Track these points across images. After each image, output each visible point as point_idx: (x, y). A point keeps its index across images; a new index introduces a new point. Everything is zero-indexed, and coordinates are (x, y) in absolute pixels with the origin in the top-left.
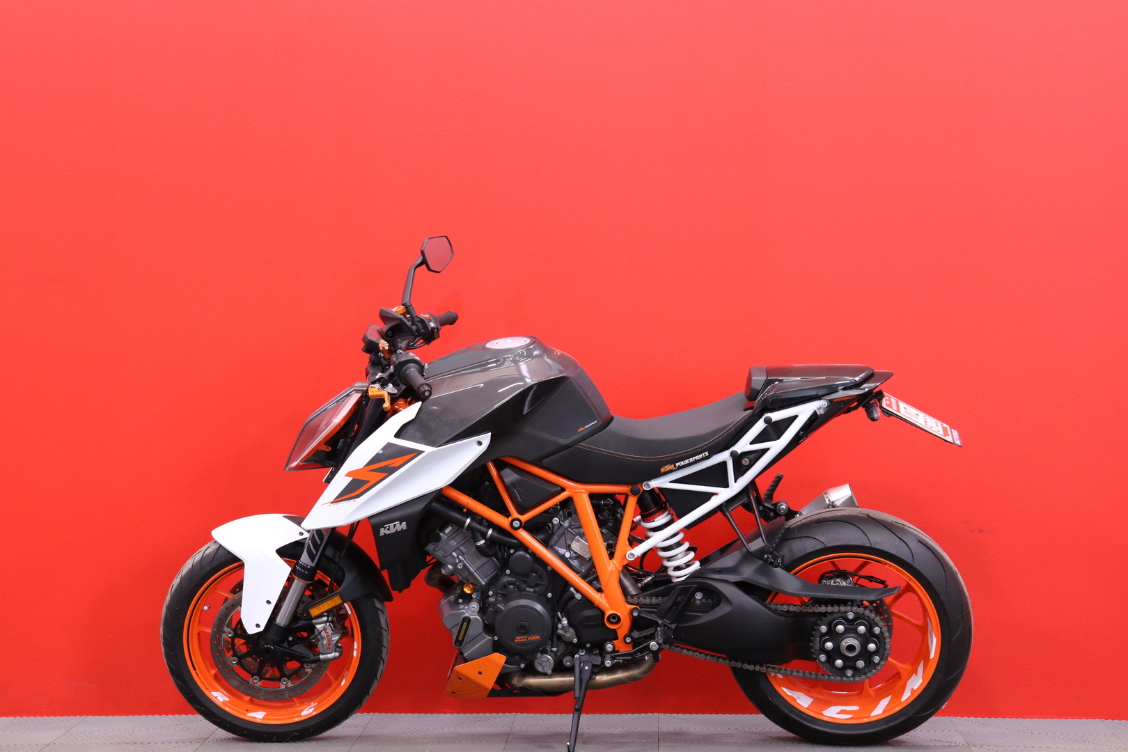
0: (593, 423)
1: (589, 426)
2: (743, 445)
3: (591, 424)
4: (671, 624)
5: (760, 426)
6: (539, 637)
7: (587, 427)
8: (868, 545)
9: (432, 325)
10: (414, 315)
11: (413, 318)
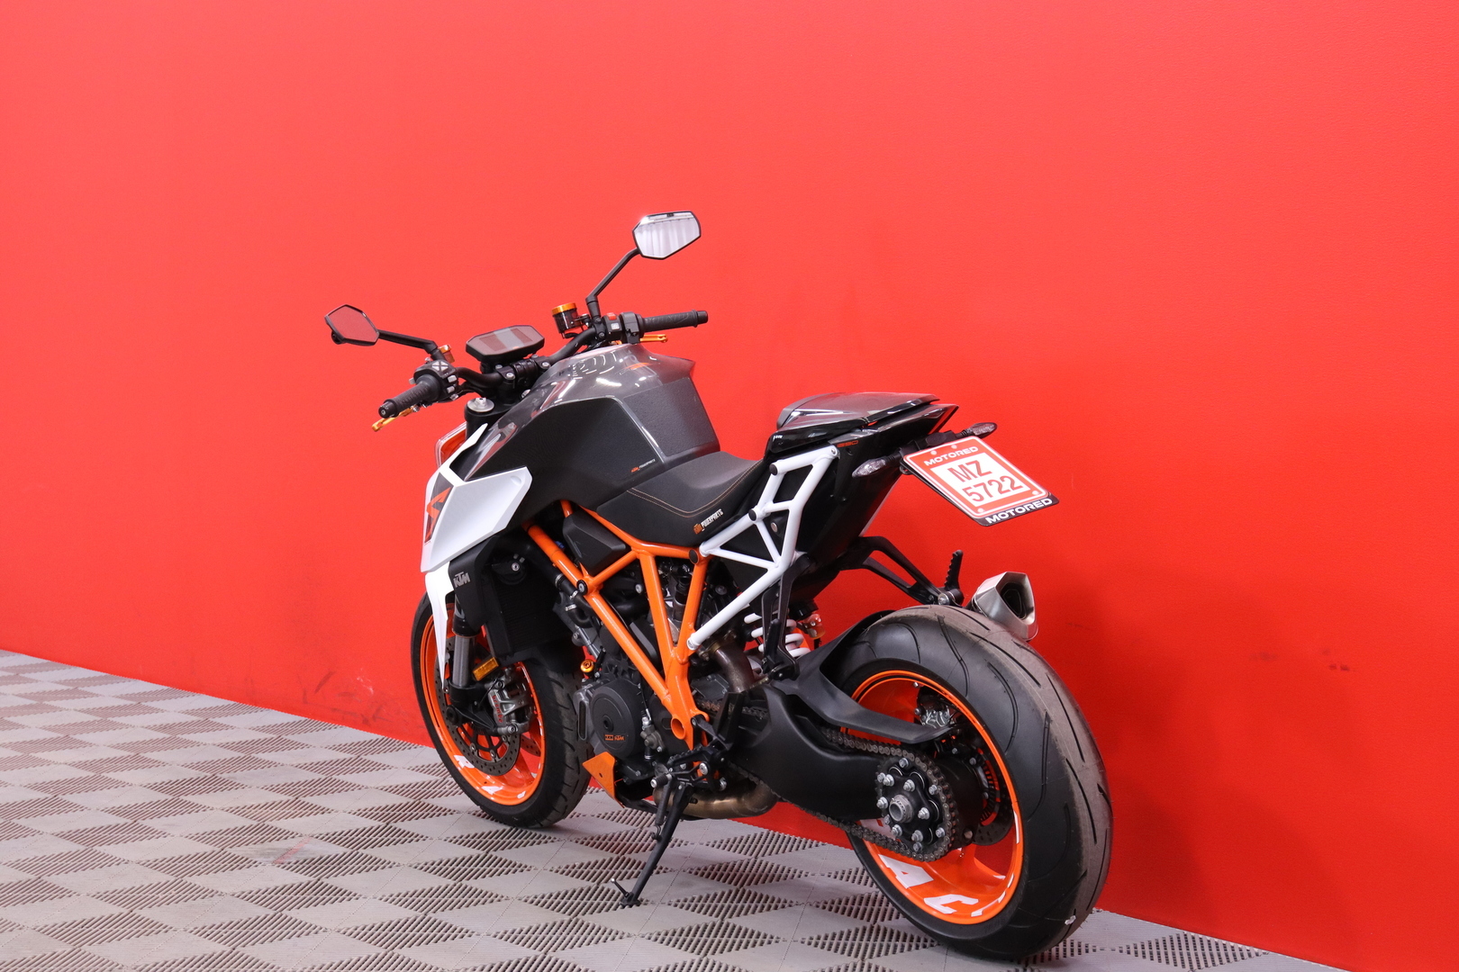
0: (651, 462)
1: (645, 465)
2: (765, 505)
3: (647, 463)
4: (726, 742)
5: (773, 484)
6: (622, 738)
7: (642, 466)
8: (917, 662)
9: (615, 326)
10: (596, 313)
11: (592, 318)
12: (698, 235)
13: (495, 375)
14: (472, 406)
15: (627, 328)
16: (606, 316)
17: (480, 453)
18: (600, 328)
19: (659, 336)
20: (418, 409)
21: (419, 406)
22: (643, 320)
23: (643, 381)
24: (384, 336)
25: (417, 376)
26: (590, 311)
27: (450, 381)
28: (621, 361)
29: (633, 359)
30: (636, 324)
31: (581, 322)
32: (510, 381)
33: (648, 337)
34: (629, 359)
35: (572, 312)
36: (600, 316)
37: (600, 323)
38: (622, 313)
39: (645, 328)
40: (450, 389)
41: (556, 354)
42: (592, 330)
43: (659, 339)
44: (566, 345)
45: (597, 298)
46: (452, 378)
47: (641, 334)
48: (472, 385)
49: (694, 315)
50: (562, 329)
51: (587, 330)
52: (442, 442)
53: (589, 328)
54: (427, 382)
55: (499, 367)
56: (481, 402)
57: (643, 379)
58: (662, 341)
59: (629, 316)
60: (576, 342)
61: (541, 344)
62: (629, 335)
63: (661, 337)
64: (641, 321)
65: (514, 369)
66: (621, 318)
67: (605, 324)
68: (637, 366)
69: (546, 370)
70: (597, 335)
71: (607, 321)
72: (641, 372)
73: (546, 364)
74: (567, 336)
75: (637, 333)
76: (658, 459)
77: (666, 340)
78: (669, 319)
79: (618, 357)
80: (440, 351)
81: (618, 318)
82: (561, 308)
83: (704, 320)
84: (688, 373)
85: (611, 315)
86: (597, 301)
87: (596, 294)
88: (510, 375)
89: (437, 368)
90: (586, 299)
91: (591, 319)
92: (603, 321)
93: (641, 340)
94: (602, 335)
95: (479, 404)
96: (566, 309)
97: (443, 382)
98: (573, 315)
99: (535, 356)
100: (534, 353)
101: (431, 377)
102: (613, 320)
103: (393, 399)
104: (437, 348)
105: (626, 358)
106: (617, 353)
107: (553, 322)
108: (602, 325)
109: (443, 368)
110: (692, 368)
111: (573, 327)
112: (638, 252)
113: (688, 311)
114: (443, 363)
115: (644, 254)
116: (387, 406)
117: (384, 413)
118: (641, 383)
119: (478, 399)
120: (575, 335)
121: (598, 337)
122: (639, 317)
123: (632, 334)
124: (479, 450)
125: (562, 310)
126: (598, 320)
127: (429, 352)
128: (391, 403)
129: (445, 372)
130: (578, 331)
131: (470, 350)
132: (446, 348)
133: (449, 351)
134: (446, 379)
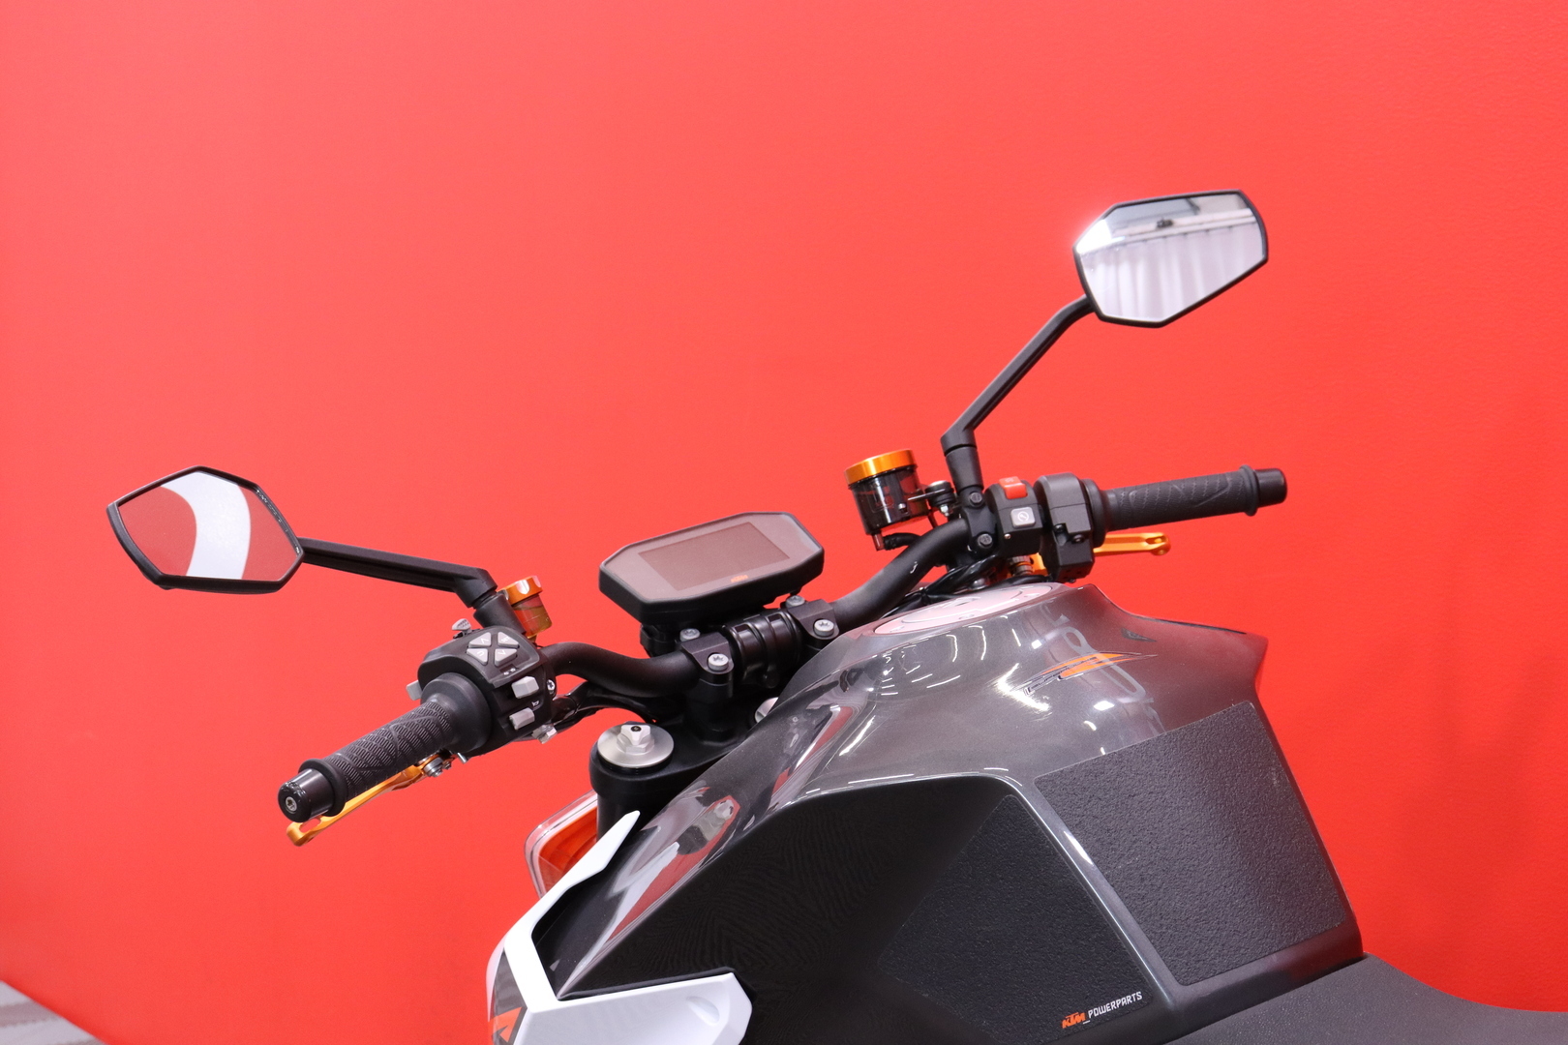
0: (1127, 1000)
1: (1106, 1009)
3: (1115, 1004)
9: (1024, 517)
10: (968, 478)
11: (960, 491)
12: (1259, 257)
13: (675, 661)
14: (609, 748)
15: (1058, 518)
16: (998, 486)
17: (619, 897)
18: (981, 522)
19: (1148, 538)
20: (440, 767)
21: (445, 755)
22: (1103, 496)
23: (1106, 714)
24: (315, 555)
25: (427, 674)
26: (954, 473)
27: (519, 694)
28: (1036, 644)
29: (1077, 642)
30: (1083, 510)
31: (927, 506)
32: (720, 677)
33: (1116, 542)
34: (1059, 639)
35: (906, 472)
36: (979, 486)
37: (979, 507)
38: (1043, 479)
39: (1106, 519)
40: (520, 718)
41: (854, 597)
42: (959, 525)
43: (1145, 546)
44: (883, 568)
45: (971, 437)
46: (526, 686)
47: (1095, 537)
48: (606, 691)
49: (1247, 483)
50: (873, 523)
51: (945, 526)
52: (546, 833)
53: (952, 518)
54: (450, 698)
55: (690, 635)
56: (636, 736)
57: (1103, 706)
58: (1155, 552)
59: (1062, 487)
60: (912, 559)
61: (813, 567)
62: (1062, 541)
63: (1151, 541)
64: (1096, 501)
65: (732, 641)
66: (1041, 493)
67: (993, 509)
68: (1087, 663)
69: (825, 641)
70: (973, 541)
71: (1000, 500)
72: (1096, 682)
73: (824, 626)
74: (890, 543)
75: (1085, 535)
76: (1151, 994)
77: (1166, 549)
78: (1176, 493)
79: (1027, 636)
80: (502, 599)
81: (1031, 493)
82: (872, 466)
83: (1274, 494)
84: (1242, 685)
85: (1011, 483)
86: (972, 445)
87: (972, 425)
88: (720, 661)
89: (482, 655)
90: (944, 440)
91: (955, 495)
92: (989, 501)
93: (1096, 550)
94: (986, 540)
95: (629, 742)
96: (886, 468)
97: (498, 698)
98: (905, 484)
99: (796, 602)
100: (795, 591)
101: (462, 684)
102: (1017, 498)
103: (324, 759)
104: (493, 590)
105: (1050, 636)
106: (1025, 619)
107: (850, 502)
108: (986, 512)
109: (501, 655)
110: (1258, 668)
111: (904, 517)
112: (1088, 307)
113: (1232, 471)
114: (504, 638)
115: (1106, 312)
116: (308, 779)
117: (293, 808)
118: (1100, 719)
119: (626, 729)
120: (911, 540)
121: (974, 545)
122: (1092, 489)
123: (1071, 538)
124: (617, 888)
125: (873, 472)
126: (976, 497)
127: (471, 601)
128: (319, 775)
129: (507, 664)
130: (920, 527)
131: (611, 588)
132: (524, 588)
133: (534, 596)
134: (507, 689)
